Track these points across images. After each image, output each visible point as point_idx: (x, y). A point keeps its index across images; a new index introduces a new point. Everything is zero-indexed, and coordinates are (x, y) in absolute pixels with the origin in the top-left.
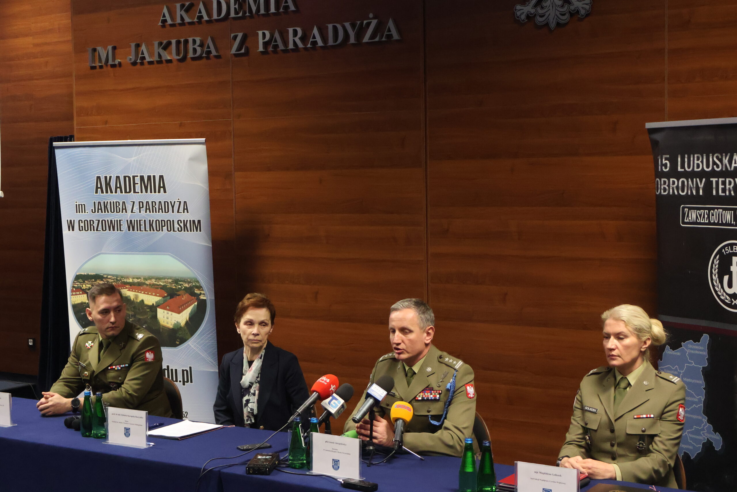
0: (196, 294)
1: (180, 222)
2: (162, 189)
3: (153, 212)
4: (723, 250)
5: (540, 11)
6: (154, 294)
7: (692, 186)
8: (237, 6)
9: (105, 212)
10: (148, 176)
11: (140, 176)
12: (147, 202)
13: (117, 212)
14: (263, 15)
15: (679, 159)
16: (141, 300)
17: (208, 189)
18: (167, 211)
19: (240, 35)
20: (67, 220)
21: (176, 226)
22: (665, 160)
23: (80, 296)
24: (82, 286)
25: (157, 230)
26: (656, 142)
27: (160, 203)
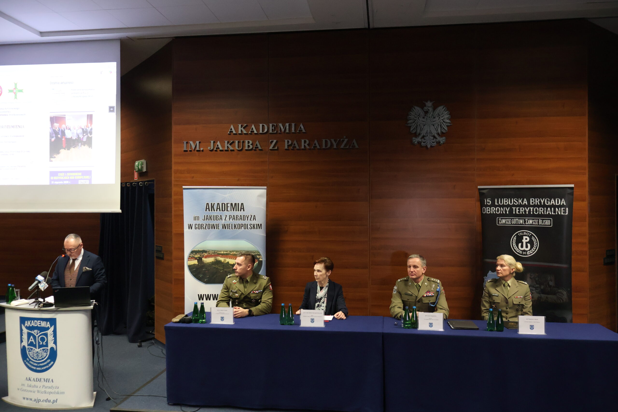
0: (258, 258)
1: (251, 225)
2: (242, 210)
3: (236, 220)
4: (519, 234)
5: (424, 141)
6: (235, 259)
7: (503, 210)
8: (273, 128)
9: (210, 220)
10: (235, 203)
11: (231, 203)
12: (234, 216)
13: (217, 220)
14: (287, 133)
15: (496, 200)
16: (227, 262)
17: (266, 210)
18: (244, 220)
19: (275, 141)
20: (188, 224)
21: (249, 226)
22: (489, 200)
23: (194, 261)
24: (195, 256)
25: (238, 228)
26: (483, 194)
27: (241, 216)
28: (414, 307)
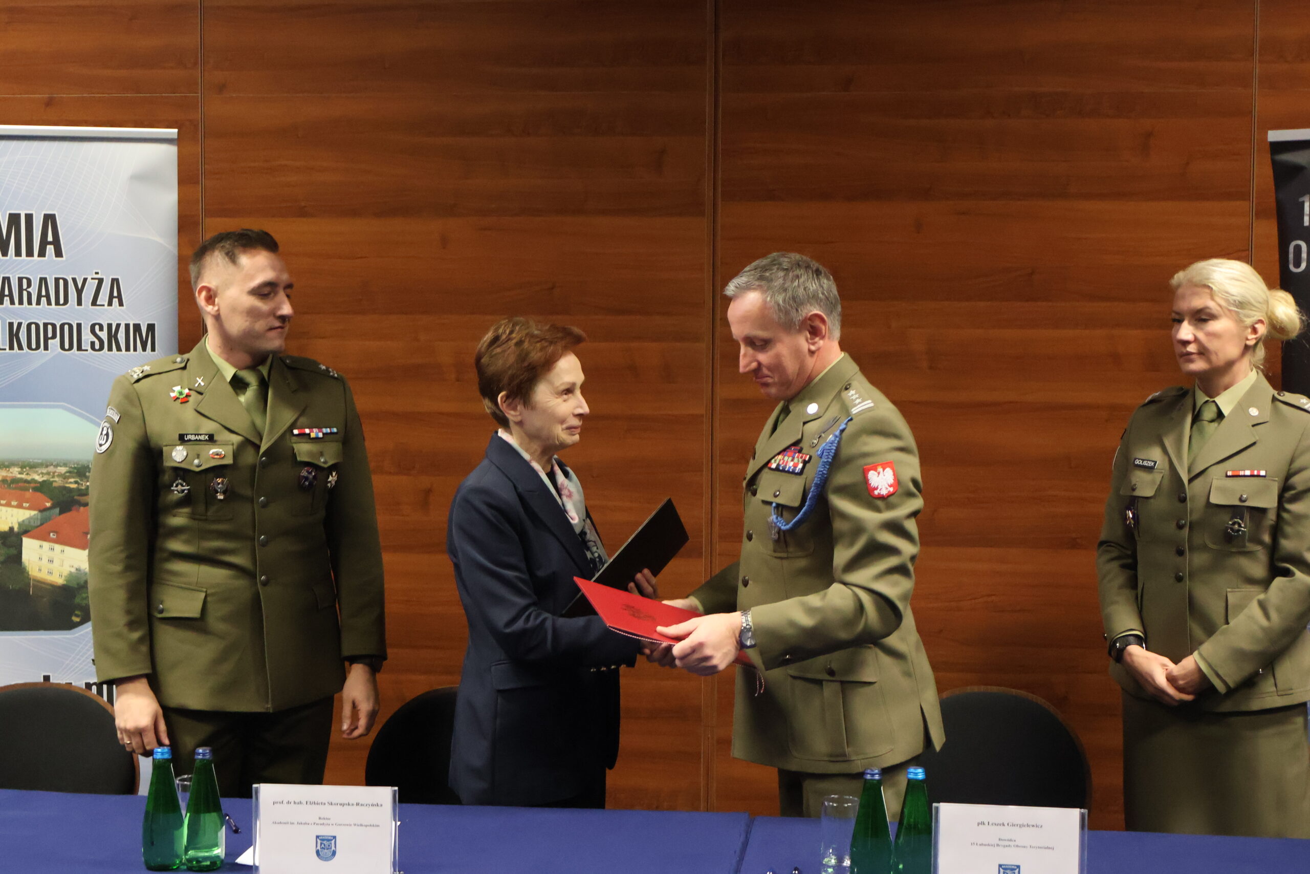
1: (97, 327)
2: (50, 249)
3: (21, 303)
6: (14, 503)
10: (10, 214)
12: (6, 279)
17: (175, 251)
18: (62, 301)
21: (87, 337)
25: (29, 347)
26: (1297, 170)
27: (43, 280)
28: (916, 774)
